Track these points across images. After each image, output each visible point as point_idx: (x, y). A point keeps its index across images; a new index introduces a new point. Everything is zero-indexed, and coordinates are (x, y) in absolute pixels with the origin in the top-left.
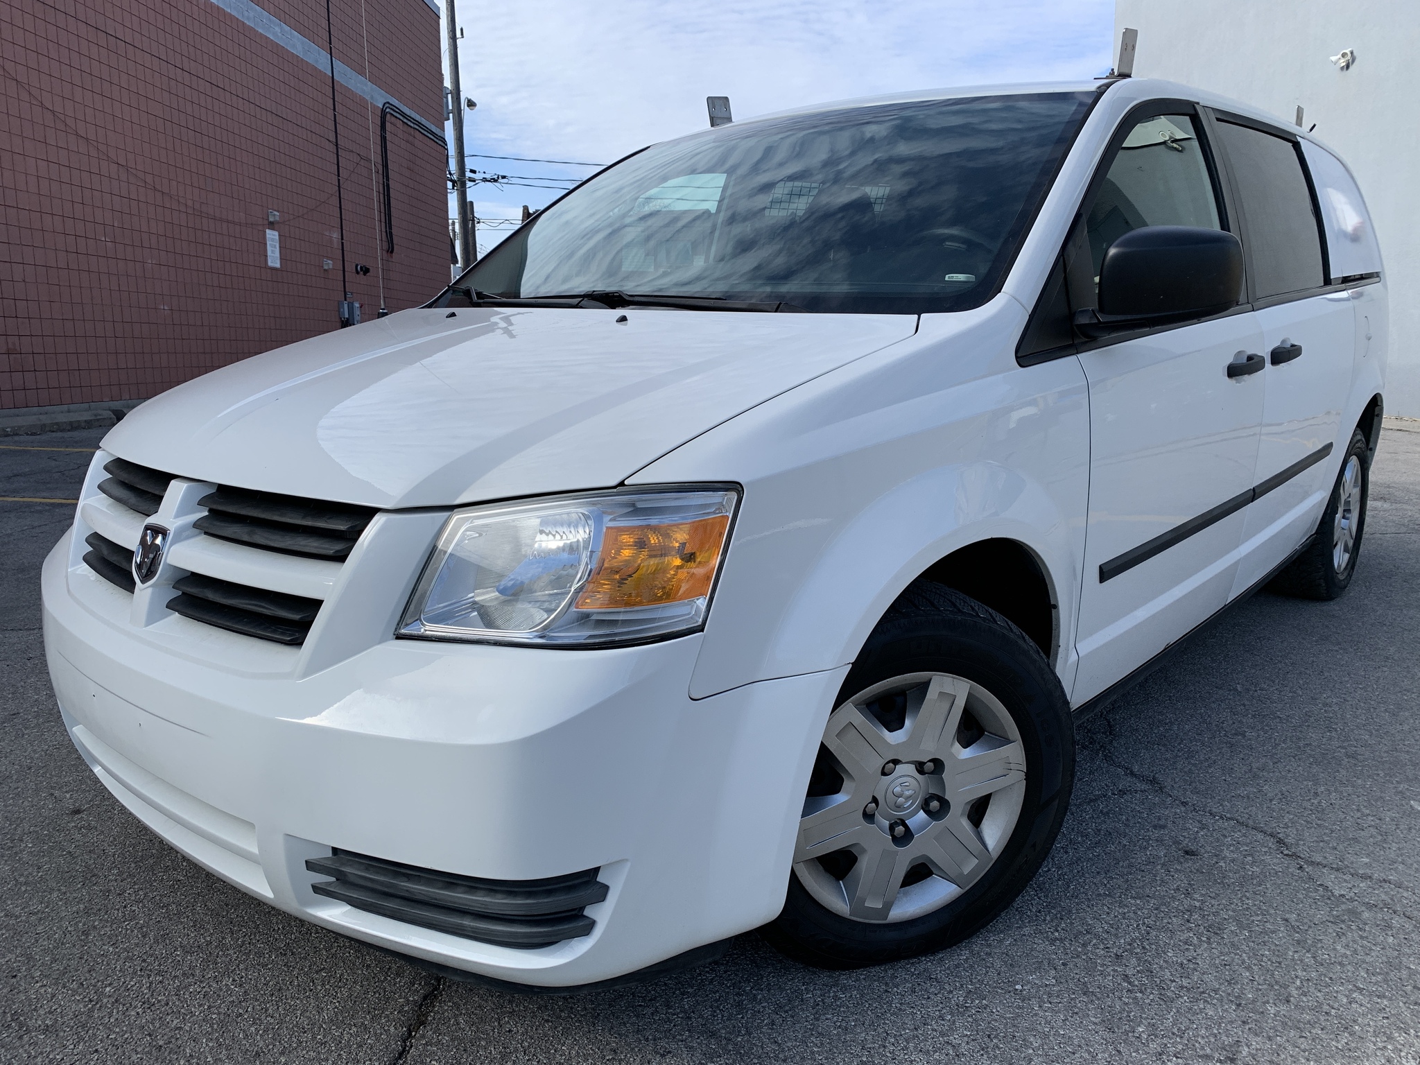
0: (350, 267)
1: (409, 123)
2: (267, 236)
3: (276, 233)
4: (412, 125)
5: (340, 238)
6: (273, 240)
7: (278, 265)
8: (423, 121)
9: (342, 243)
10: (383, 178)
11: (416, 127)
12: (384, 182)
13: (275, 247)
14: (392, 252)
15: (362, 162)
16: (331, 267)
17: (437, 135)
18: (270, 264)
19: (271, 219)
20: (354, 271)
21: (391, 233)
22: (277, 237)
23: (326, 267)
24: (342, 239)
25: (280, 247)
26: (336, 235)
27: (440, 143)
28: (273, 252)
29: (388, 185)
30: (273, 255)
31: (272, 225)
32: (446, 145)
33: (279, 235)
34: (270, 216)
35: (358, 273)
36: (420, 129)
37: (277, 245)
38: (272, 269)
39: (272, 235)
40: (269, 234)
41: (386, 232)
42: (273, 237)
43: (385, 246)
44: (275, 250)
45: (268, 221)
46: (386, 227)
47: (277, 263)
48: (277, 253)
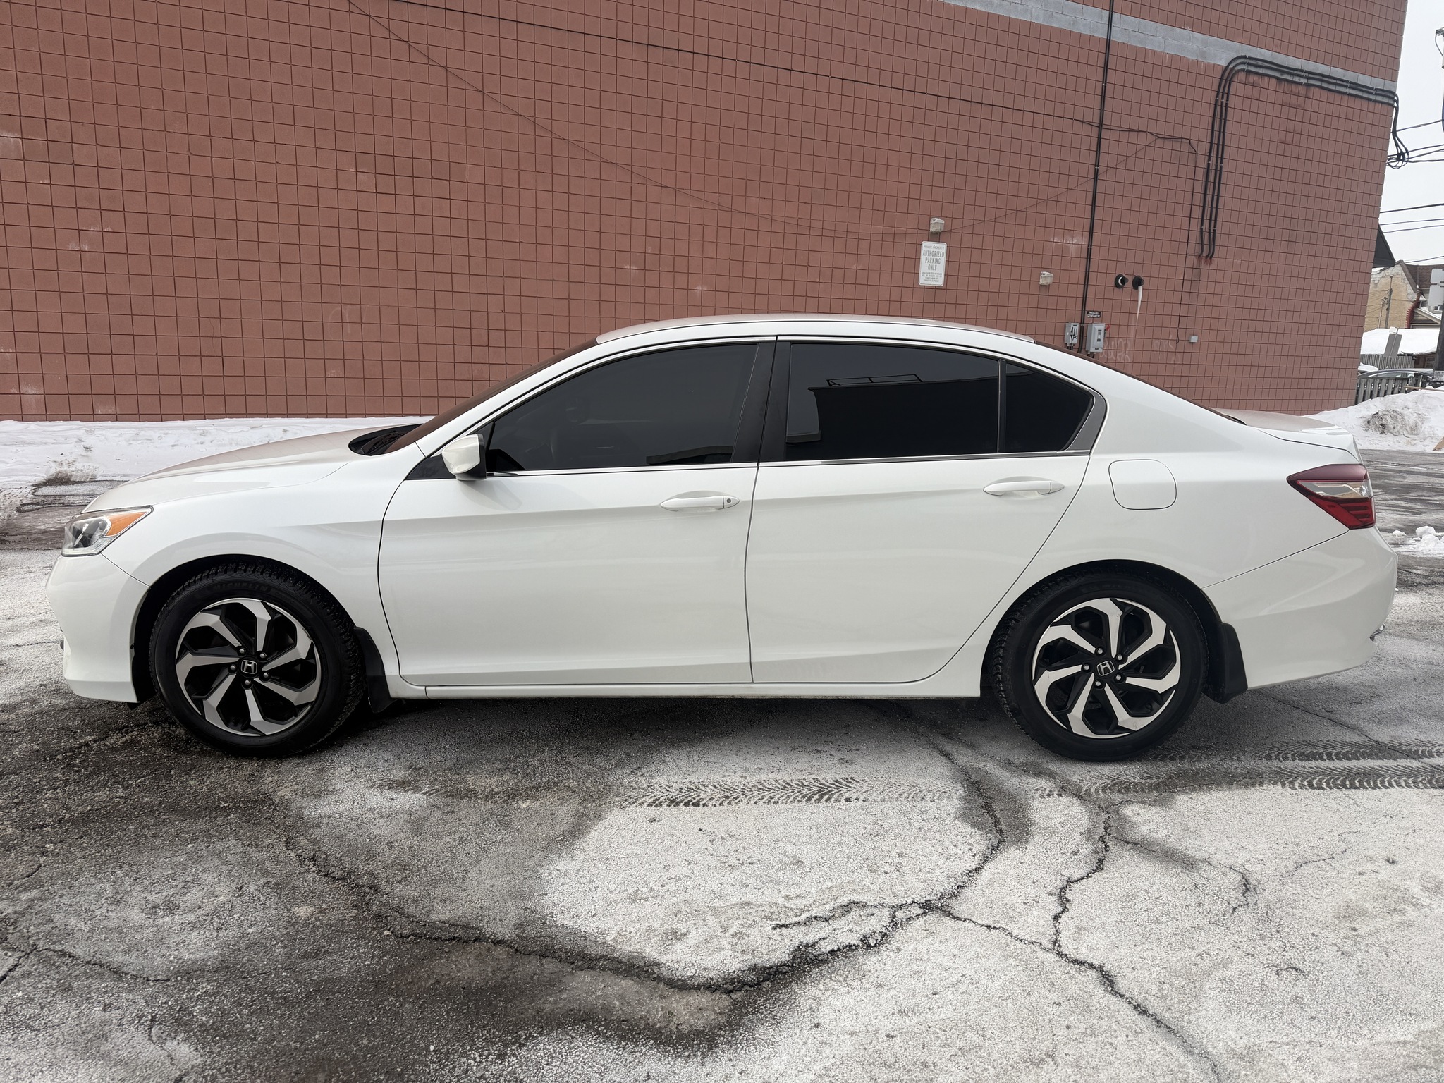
0: (1101, 279)
1: (1296, 79)
2: (923, 249)
3: (944, 245)
4: (1304, 81)
5: (1085, 241)
6: (934, 254)
7: (940, 283)
8: (1338, 72)
9: (1089, 252)
10: (1209, 160)
11: (1311, 82)
12: (1209, 165)
13: (937, 261)
14: (1210, 256)
15: (1159, 143)
16: (1053, 280)
17: (1372, 89)
18: (923, 282)
19: (933, 229)
20: (1112, 284)
21: (1212, 235)
22: (944, 250)
23: (1043, 282)
24: (1090, 244)
25: (948, 261)
26: (1076, 242)
27: (1379, 98)
28: (931, 268)
29: (1219, 171)
30: (931, 271)
31: (935, 237)
32: (1397, 102)
33: (949, 247)
34: (932, 226)
35: (1117, 286)
36: (1325, 85)
37: (943, 260)
38: (925, 288)
39: (934, 247)
40: (927, 246)
41: (1201, 231)
42: (935, 250)
43: (1194, 249)
44: (938, 265)
45: (927, 232)
46: (1202, 225)
47: (938, 281)
48: (941, 268)
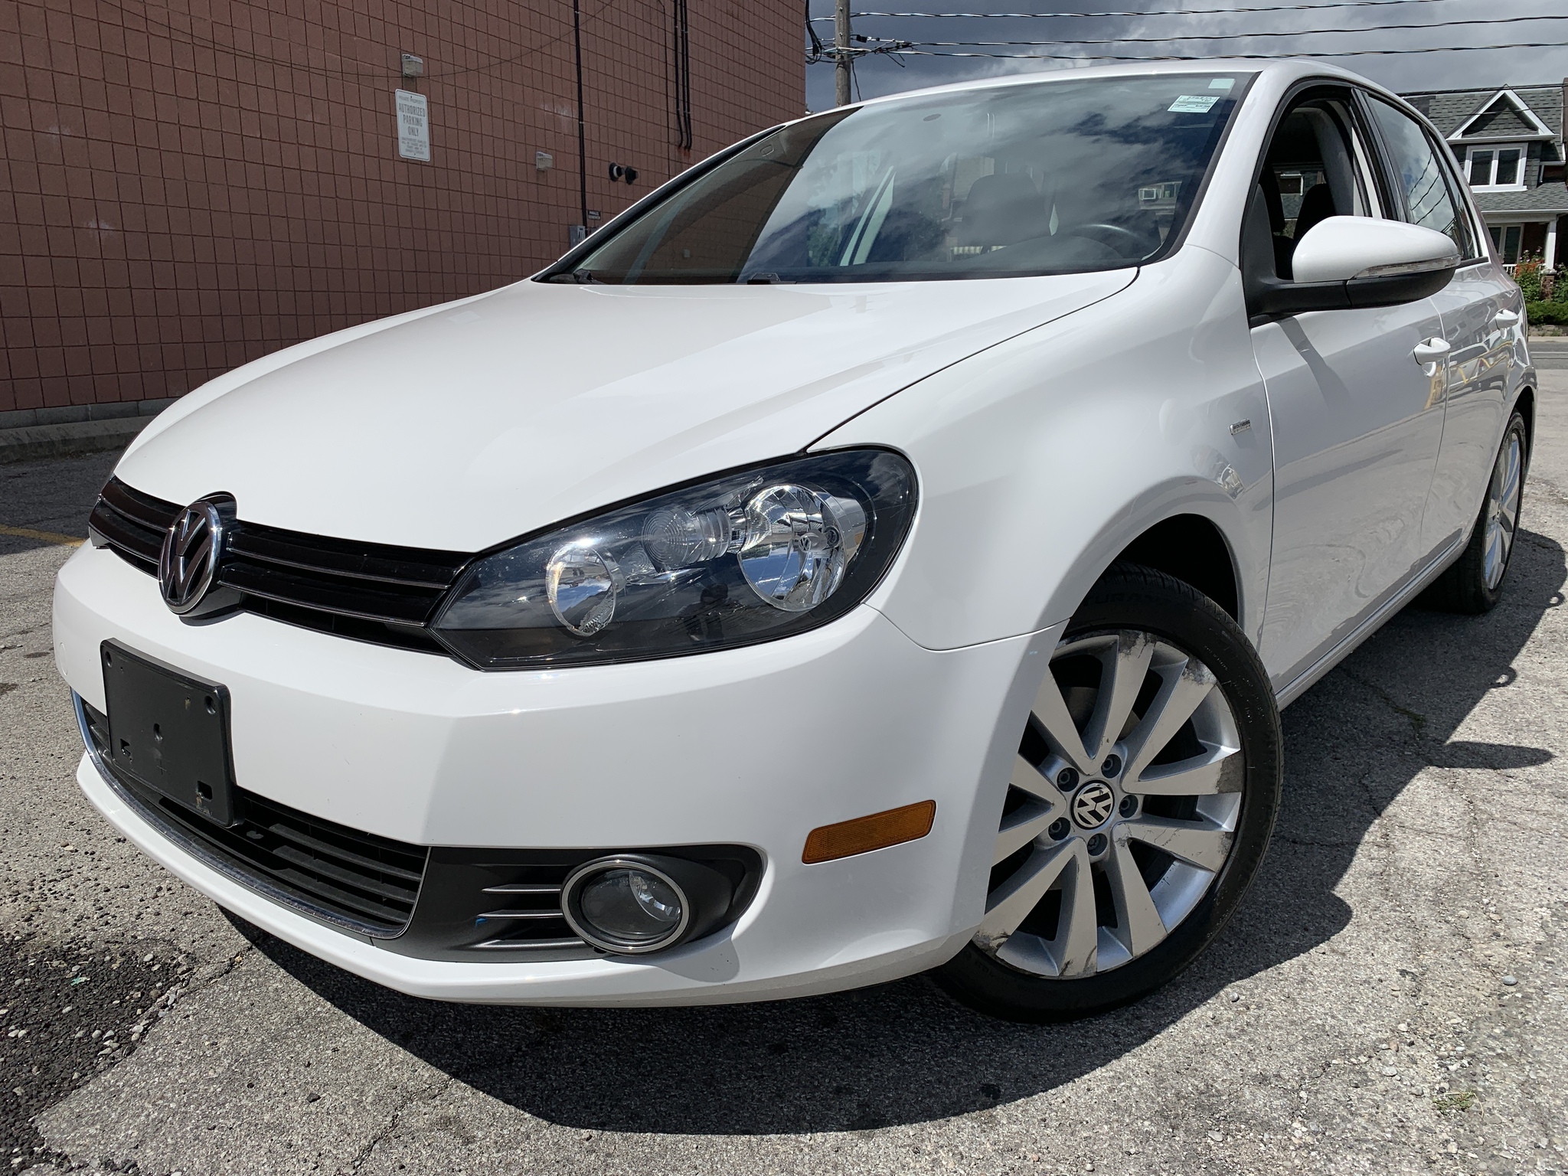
0: (596, 170)
2: (398, 101)
3: (423, 99)
5: (576, 115)
6: (412, 109)
7: (425, 156)
9: (581, 127)
12: (676, 29)
13: (418, 122)
14: (688, 147)
16: (550, 164)
18: (404, 151)
19: (407, 71)
20: (607, 175)
21: (687, 118)
22: (424, 106)
23: (541, 166)
24: (581, 118)
25: (431, 124)
26: (567, 112)
28: (412, 131)
29: (685, 37)
30: (413, 137)
31: (410, 83)
33: (429, 102)
34: (405, 66)
35: (613, 178)
37: (425, 120)
38: (407, 161)
39: (412, 100)
40: (402, 97)
41: (678, 112)
42: (413, 104)
43: (674, 136)
44: (419, 127)
45: (399, 75)
46: (678, 107)
47: (422, 153)
48: (423, 133)
